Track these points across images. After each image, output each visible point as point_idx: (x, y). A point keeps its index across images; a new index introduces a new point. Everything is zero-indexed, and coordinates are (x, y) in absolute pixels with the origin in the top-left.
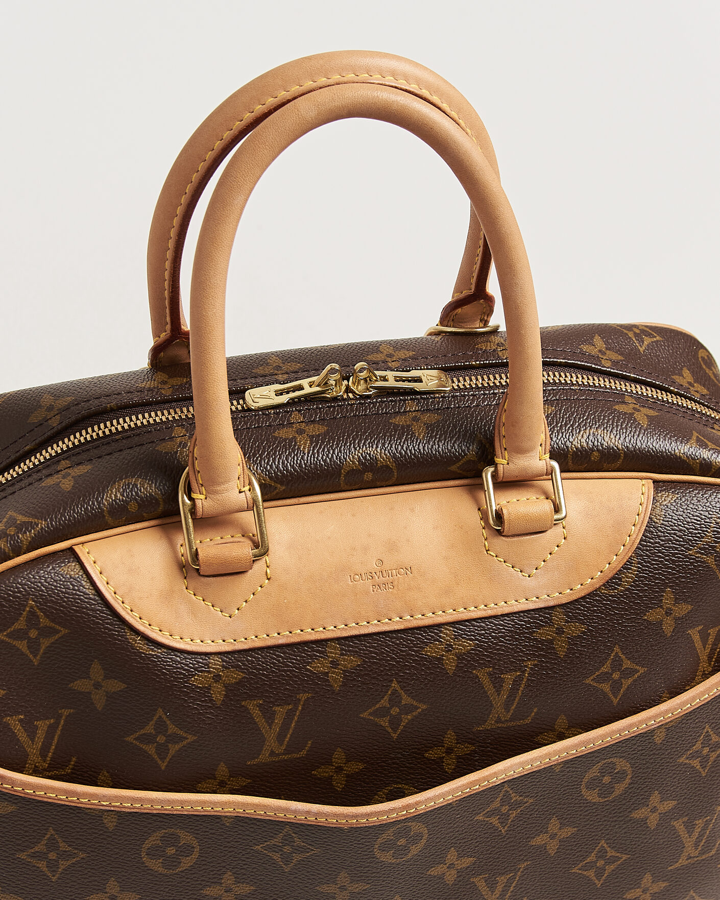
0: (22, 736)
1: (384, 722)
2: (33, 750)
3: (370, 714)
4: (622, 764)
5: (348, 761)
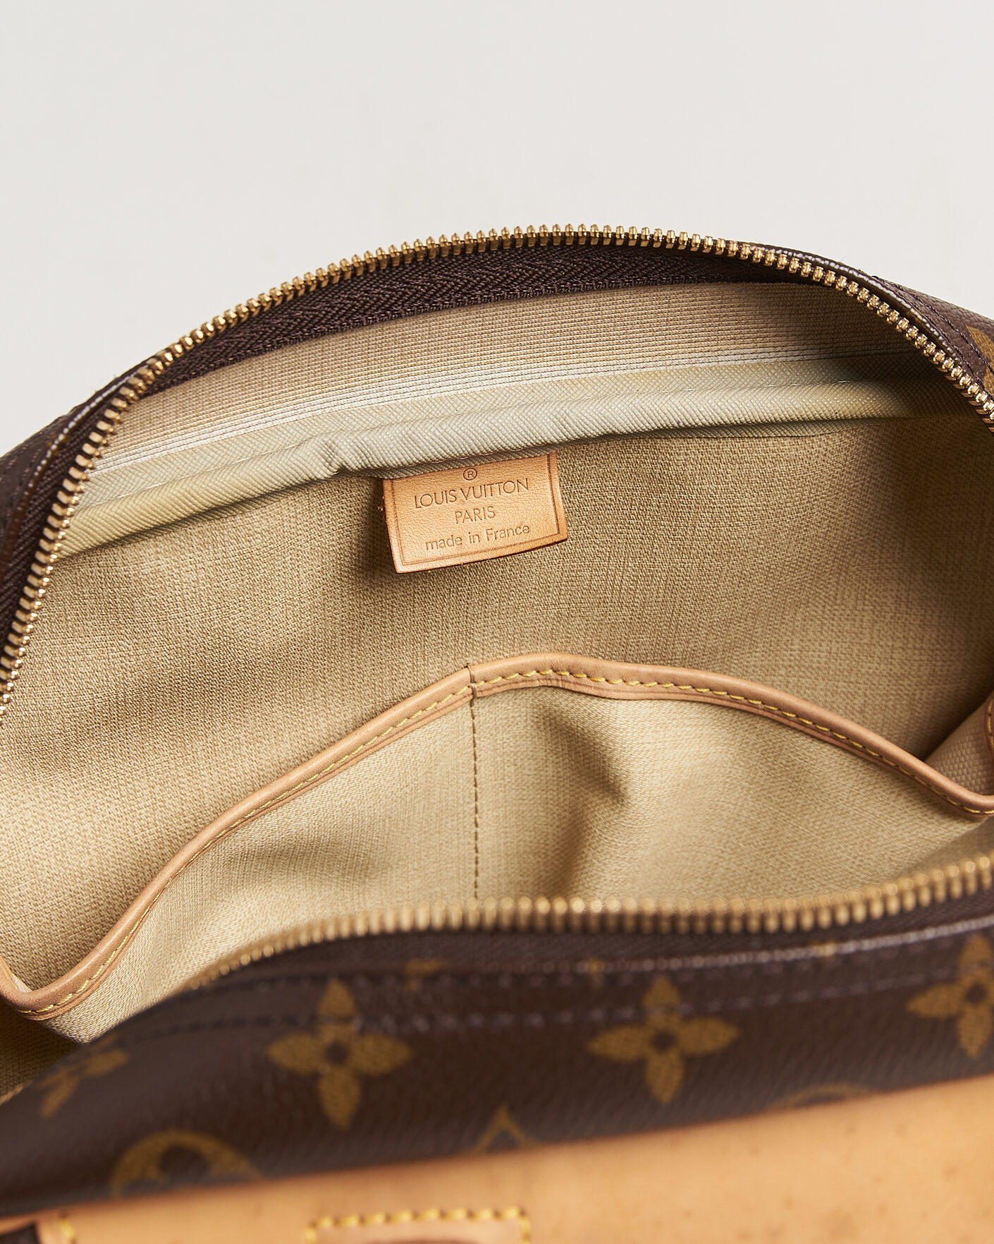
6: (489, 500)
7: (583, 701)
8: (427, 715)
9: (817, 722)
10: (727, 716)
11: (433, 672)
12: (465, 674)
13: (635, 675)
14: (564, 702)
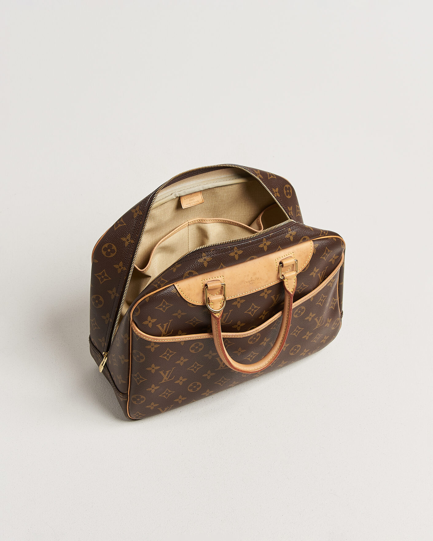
0: (161, 328)
1: (250, 313)
2: (163, 331)
3: (247, 312)
4: (303, 308)
5: (241, 323)
6: (193, 198)
7: (203, 224)
8: (182, 228)
9: (235, 223)
10: (223, 224)
11: (183, 222)
12: (188, 222)
13: (211, 220)
14: (201, 225)
